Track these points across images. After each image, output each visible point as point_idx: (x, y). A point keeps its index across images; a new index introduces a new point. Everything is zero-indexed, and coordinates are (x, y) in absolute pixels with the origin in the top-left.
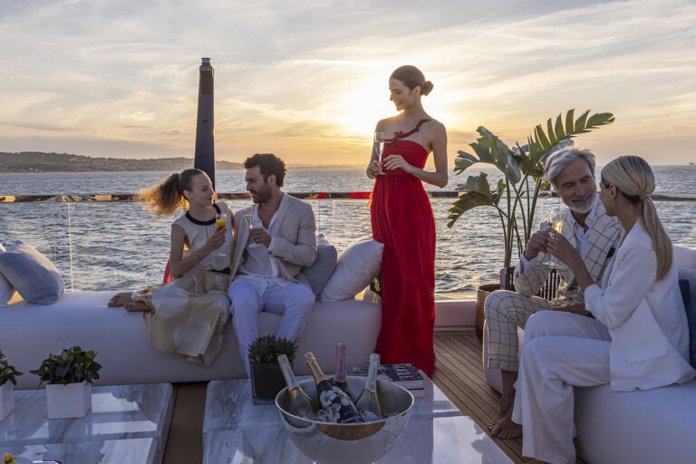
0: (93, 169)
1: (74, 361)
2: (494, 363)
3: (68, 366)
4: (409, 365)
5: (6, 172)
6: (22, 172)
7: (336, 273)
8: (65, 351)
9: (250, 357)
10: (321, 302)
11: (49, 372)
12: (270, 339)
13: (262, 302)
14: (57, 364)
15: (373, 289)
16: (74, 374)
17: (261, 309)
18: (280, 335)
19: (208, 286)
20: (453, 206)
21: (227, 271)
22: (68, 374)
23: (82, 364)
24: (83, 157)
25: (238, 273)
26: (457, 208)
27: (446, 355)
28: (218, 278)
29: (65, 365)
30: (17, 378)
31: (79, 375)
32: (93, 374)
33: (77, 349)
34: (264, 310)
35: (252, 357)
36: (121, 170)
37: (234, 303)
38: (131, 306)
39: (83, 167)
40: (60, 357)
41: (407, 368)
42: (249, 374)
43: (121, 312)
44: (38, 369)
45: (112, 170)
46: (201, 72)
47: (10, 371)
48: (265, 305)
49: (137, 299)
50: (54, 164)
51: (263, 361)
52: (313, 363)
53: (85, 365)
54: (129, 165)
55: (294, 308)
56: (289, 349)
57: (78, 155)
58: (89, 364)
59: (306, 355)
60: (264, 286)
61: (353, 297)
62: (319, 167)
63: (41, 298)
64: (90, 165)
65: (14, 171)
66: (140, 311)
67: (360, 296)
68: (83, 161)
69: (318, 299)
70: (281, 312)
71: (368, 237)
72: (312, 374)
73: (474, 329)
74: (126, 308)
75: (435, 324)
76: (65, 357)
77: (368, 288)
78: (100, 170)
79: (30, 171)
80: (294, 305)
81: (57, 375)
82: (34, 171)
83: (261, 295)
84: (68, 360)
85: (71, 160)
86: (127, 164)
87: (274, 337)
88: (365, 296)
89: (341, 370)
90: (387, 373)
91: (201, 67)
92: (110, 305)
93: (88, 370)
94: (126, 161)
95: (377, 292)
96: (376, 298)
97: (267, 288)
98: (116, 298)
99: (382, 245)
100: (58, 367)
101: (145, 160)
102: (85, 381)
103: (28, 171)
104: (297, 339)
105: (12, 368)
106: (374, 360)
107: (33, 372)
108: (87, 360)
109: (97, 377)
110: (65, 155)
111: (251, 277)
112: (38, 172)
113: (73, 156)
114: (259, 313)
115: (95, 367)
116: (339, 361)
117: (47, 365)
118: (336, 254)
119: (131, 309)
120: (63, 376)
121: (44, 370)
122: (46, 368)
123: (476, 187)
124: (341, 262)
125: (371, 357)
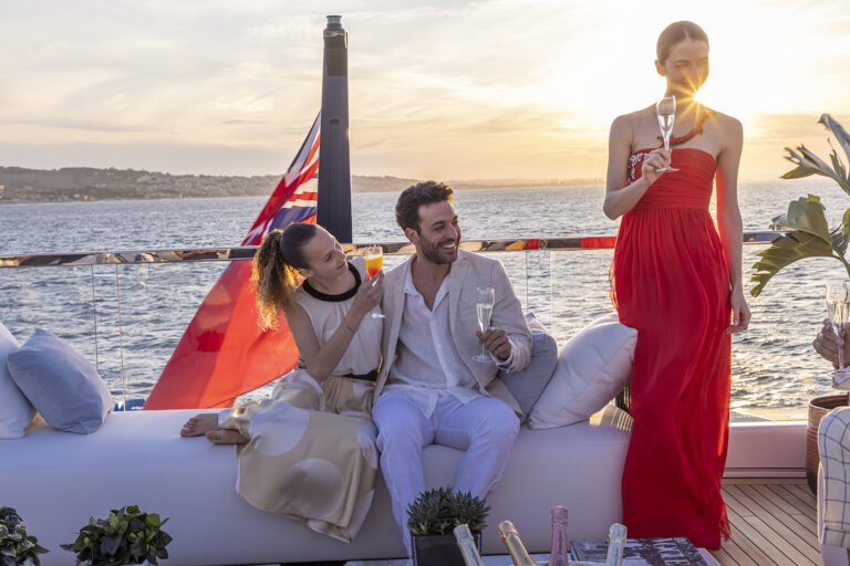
0: (173, 193)
1: (129, 530)
2: (833, 536)
3: (120, 537)
4: (682, 540)
5: (38, 201)
6: (63, 200)
7: (555, 379)
8: (115, 512)
9: (411, 524)
10: (530, 428)
11: (91, 545)
12: (443, 495)
13: (431, 429)
14: (102, 534)
15: (621, 405)
16: (129, 549)
17: (430, 440)
18: (460, 489)
19: (341, 402)
20: (759, 259)
21: (372, 376)
22: (120, 551)
23: (141, 534)
24: (160, 174)
25: (390, 381)
26: (768, 262)
27: (753, 520)
28: (359, 389)
29: (115, 535)
30: (40, 556)
31: (136, 552)
32: (158, 549)
33: (133, 510)
34: (434, 443)
35: (414, 523)
36: (219, 195)
37: (382, 430)
38: (216, 438)
39: (158, 191)
40: (107, 523)
41: (679, 545)
42: (410, 554)
43: (201, 445)
44: (74, 542)
45: (206, 196)
46: (326, 39)
47: (31, 545)
48: (435, 433)
49: (227, 426)
50: (113, 186)
51: (432, 531)
52: (513, 539)
53: (146, 537)
54: (233, 187)
55: (484, 441)
56: (474, 514)
57: (151, 171)
58: (154, 534)
59: (501, 526)
60: (433, 402)
61: (588, 420)
62: (553, 184)
63: (76, 423)
64: (168, 186)
65: (51, 200)
66: (232, 444)
67: (596, 419)
68: (159, 180)
69: (526, 422)
70: (463, 446)
71: (611, 315)
72: (508, 553)
73: (804, 474)
74: (210, 438)
75: (727, 465)
76: (115, 522)
77: (613, 403)
78: (186, 195)
79: (75, 199)
80: (483, 436)
81: (103, 552)
82: (82, 199)
83: (428, 417)
84: (119, 528)
85: (140, 180)
86: (229, 184)
87: (449, 491)
88: (606, 418)
89: (560, 553)
90: (644, 554)
91: (326, 32)
92: (185, 434)
93: (151, 543)
94: (227, 179)
95: (626, 410)
96: (625, 421)
97: (438, 405)
98: (194, 422)
99: (634, 332)
100: (102, 539)
101: (259, 178)
102: (146, 562)
103: (71, 197)
104: (489, 493)
105: (34, 540)
106: (618, 535)
107: (66, 547)
108: (148, 527)
109: (165, 556)
110: (130, 173)
111: (411, 388)
112: (89, 200)
113: (143, 173)
114: (423, 448)
115: (162, 540)
116: (556, 536)
117: (87, 535)
118: (554, 345)
119: (218, 442)
120: (113, 553)
121: (83, 543)
122: (87, 540)
123: (805, 223)
124: (564, 361)
125: (611, 531)
